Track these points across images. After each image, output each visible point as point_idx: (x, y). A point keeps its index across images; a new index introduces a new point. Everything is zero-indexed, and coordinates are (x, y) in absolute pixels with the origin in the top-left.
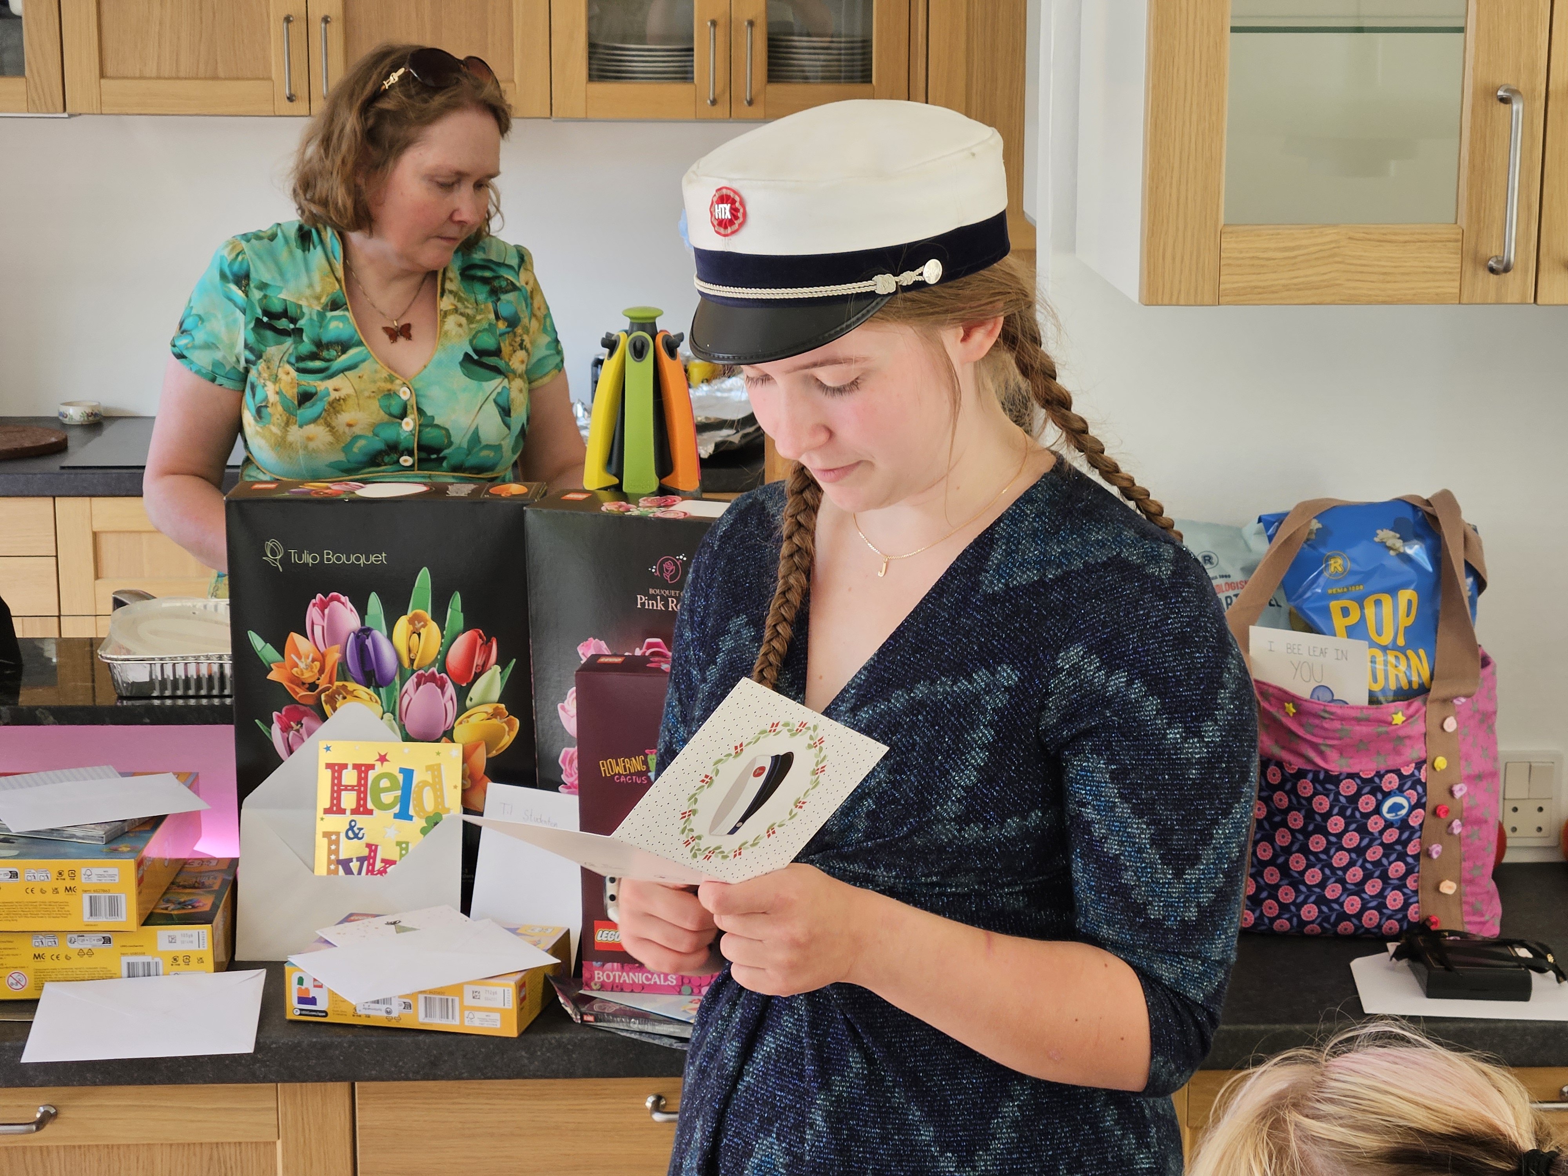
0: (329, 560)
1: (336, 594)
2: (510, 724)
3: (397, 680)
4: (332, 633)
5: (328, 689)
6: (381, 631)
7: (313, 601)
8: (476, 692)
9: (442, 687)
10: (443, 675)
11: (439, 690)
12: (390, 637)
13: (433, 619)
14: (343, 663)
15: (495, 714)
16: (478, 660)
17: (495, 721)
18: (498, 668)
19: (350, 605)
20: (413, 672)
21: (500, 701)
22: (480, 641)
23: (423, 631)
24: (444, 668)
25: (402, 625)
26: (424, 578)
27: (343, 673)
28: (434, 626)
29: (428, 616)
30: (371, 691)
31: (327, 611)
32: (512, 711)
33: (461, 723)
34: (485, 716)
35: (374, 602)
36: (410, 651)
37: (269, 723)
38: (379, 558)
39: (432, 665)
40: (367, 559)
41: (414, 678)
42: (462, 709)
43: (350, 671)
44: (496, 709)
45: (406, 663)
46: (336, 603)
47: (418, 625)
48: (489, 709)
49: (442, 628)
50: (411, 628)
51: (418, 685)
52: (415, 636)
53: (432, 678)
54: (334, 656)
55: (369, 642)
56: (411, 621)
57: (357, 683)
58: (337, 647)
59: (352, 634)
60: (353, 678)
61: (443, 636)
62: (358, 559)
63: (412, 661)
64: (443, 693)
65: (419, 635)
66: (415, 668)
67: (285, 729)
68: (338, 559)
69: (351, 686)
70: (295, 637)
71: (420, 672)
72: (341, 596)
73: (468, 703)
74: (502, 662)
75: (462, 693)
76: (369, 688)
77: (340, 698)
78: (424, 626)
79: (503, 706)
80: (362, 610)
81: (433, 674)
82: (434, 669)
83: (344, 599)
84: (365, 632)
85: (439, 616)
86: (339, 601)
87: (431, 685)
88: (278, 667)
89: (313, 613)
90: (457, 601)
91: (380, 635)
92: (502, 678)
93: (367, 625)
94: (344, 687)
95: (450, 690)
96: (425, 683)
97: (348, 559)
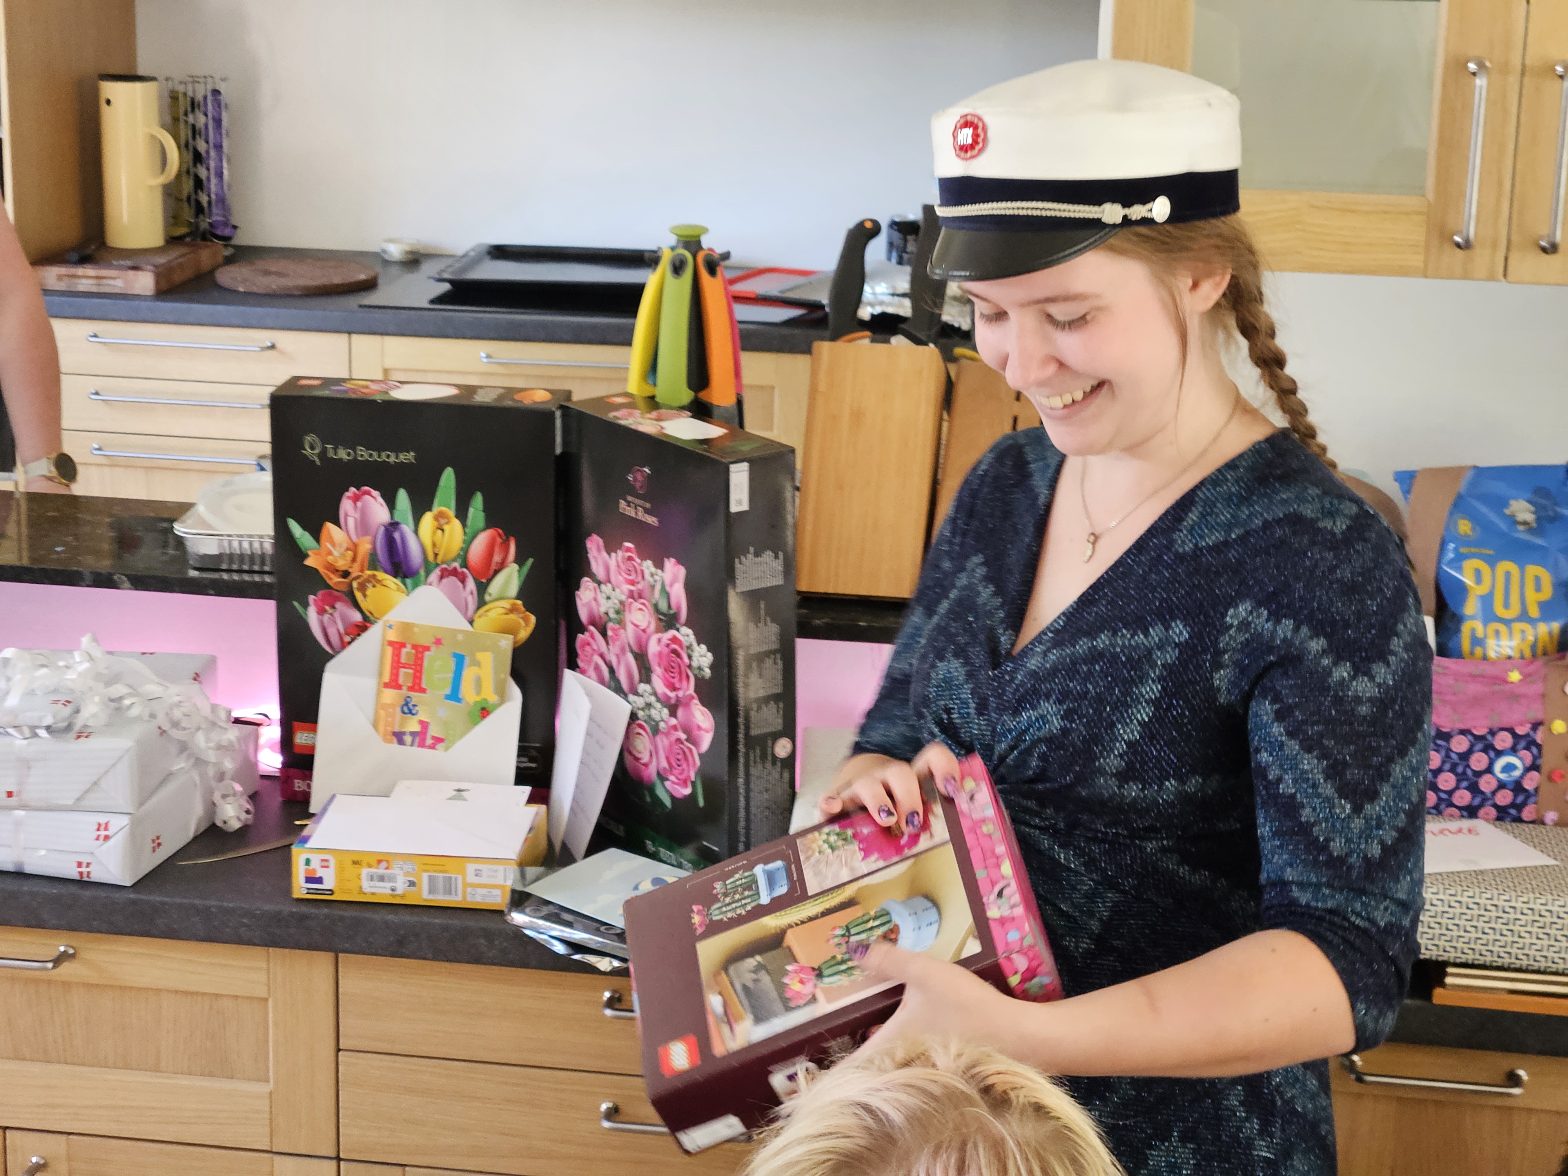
0: (362, 456)
1: (366, 488)
2: (526, 620)
3: (422, 573)
4: (364, 526)
5: (358, 577)
6: (407, 524)
7: (347, 494)
8: (495, 587)
9: (463, 581)
10: (465, 570)
11: (460, 584)
12: (416, 532)
13: (457, 517)
14: (373, 554)
15: (513, 610)
16: (497, 558)
17: (513, 616)
18: (515, 567)
19: (381, 500)
20: (437, 565)
21: (517, 598)
22: (499, 540)
23: (446, 527)
24: (465, 564)
25: (428, 519)
26: (448, 477)
27: (373, 563)
28: (457, 523)
29: (451, 513)
30: (398, 581)
31: (359, 504)
32: (529, 607)
33: (480, 617)
34: (503, 611)
35: (402, 497)
36: (434, 545)
37: (306, 605)
38: (407, 457)
39: (454, 560)
40: (397, 458)
41: (437, 572)
42: (481, 603)
43: (378, 560)
44: (514, 605)
45: (431, 557)
46: (367, 497)
47: (442, 521)
48: (506, 604)
49: (464, 525)
50: (436, 524)
51: (442, 577)
52: (440, 531)
53: (454, 573)
54: (365, 547)
55: (397, 535)
56: (436, 518)
57: (386, 572)
58: (368, 538)
59: (382, 529)
60: (382, 568)
61: (465, 533)
62: (388, 456)
63: (436, 555)
64: (464, 587)
65: (443, 530)
66: (439, 561)
67: (321, 612)
68: (371, 455)
69: (381, 575)
70: (330, 526)
71: (444, 566)
72: (372, 490)
73: (487, 598)
74: (520, 560)
75: (482, 588)
76: (395, 577)
77: (369, 585)
78: (447, 523)
79: (519, 602)
80: (391, 503)
81: (455, 569)
82: (456, 565)
83: (376, 493)
84: (393, 526)
85: (462, 514)
86: (369, 493)
87: (453, 579)
88: (315, 554)
89: (346, 505)
90: (478, 500)
91: (407, 528)
92: (520, 576)
93: (397, 519)
94: (374, 576)
95: (471, 584)
96: (448, 576)
97: (379, 456)
